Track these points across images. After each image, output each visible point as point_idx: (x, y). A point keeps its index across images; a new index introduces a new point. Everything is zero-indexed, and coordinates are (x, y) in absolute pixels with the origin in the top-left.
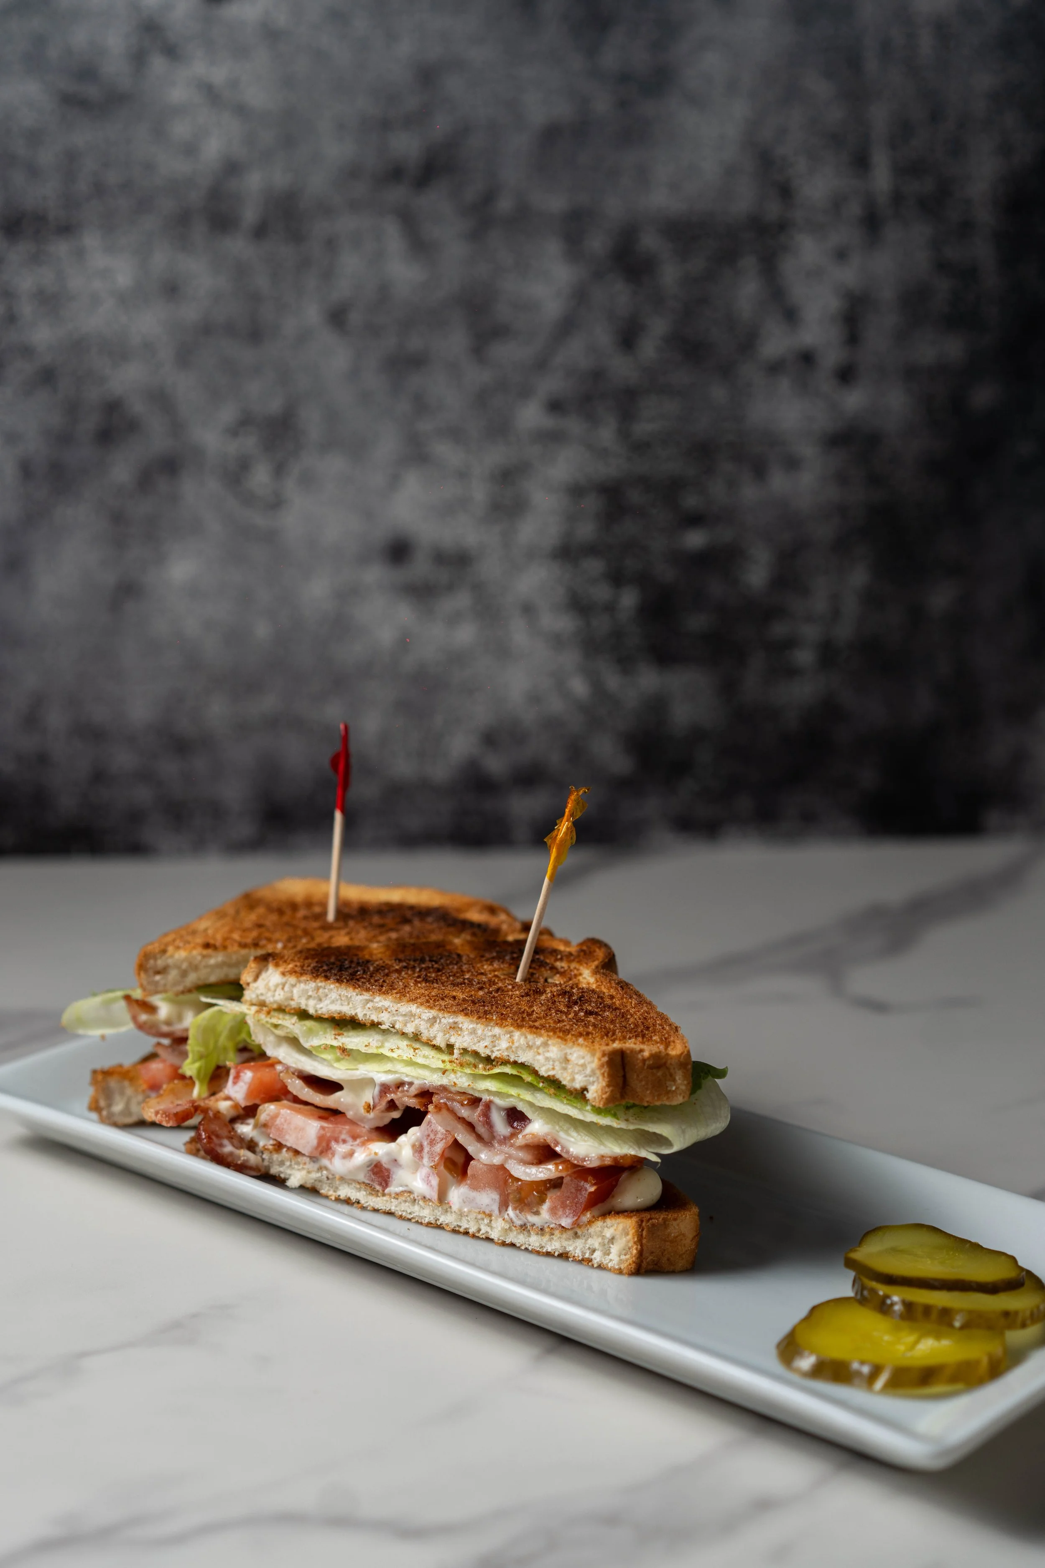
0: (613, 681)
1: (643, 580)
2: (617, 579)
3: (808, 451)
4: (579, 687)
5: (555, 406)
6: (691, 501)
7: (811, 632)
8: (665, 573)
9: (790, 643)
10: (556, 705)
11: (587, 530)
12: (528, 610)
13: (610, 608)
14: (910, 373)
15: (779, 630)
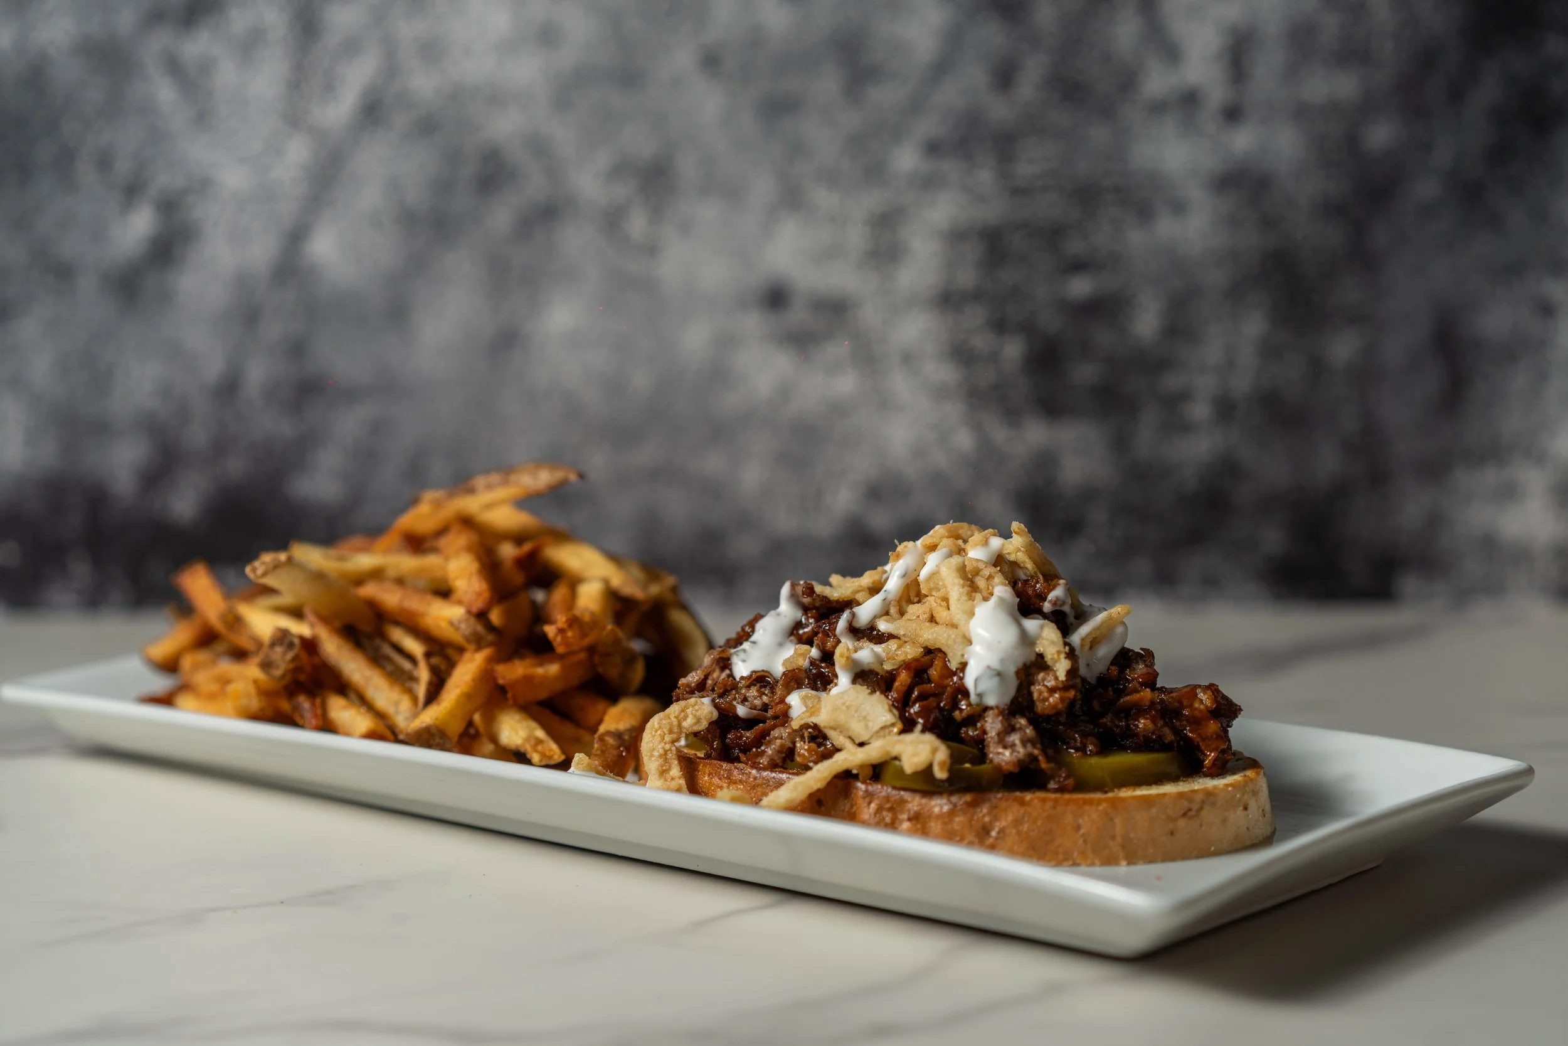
0: (1000, 434)
1: (1028, 328)
2: (1000, 326)
3: (1197, 195)
4: (964, 440)
5: (933, 148)
6: (1075, 246)
7: (1205, 385)
8: (1051, 322)
9: (1183, 396)
10: (940, 459)
11: (967, 277)
12: (908, 359)
13: (994, 358)
14: (1301, 112)
15: (1172, 381)
